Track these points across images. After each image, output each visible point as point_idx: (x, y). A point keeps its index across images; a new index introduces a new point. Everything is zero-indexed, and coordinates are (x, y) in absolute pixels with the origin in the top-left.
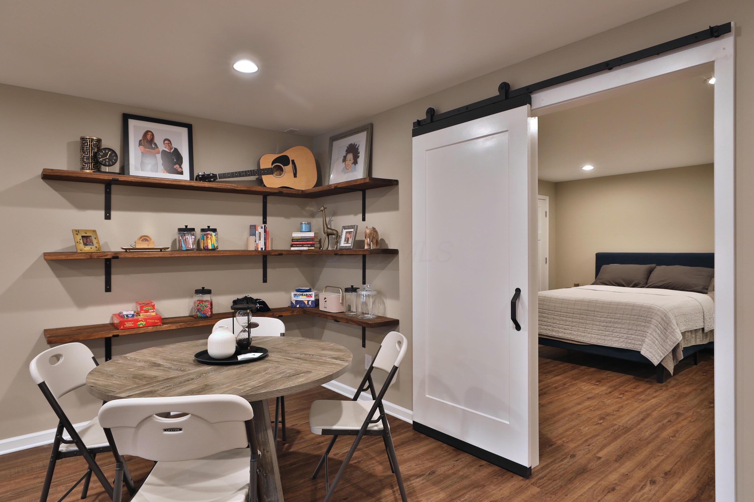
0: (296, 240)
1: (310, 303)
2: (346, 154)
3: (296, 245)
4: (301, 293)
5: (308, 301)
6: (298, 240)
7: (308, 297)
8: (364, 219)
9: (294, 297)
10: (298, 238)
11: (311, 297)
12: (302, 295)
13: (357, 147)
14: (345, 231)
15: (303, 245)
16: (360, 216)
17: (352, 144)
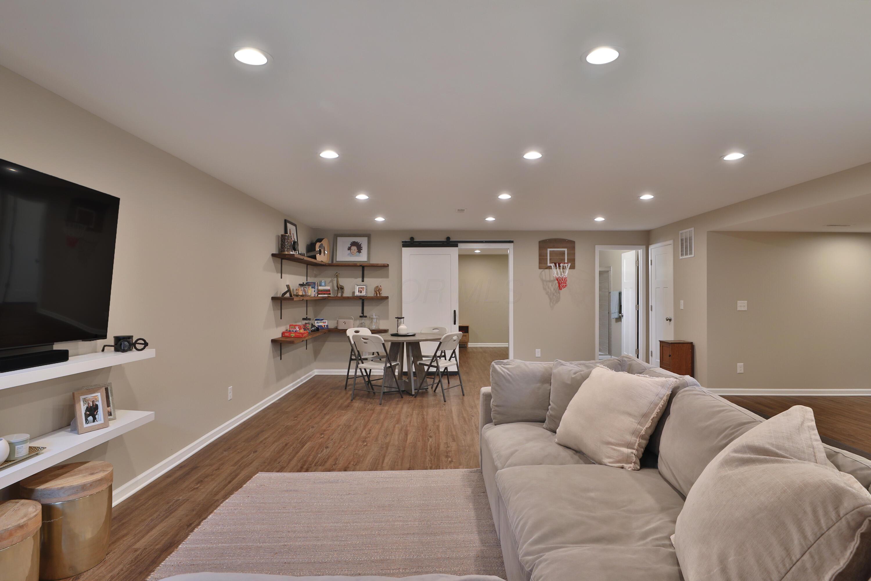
0: (321, 291)
1: (326, 326)
2: (351, 246)
3: (321, 294)
4: (320, 321)
5: (325, 325)
6: (322, 291)
7: (324, 323)
8: (363, 281)
9: (317, 323)
10: (322, 290)
11: (326, 323)
12: (321, 322)
13: (360, 244)
14: (358, 287)
15: (324, 294)
16: (361, 279)
17: (355, 242)
